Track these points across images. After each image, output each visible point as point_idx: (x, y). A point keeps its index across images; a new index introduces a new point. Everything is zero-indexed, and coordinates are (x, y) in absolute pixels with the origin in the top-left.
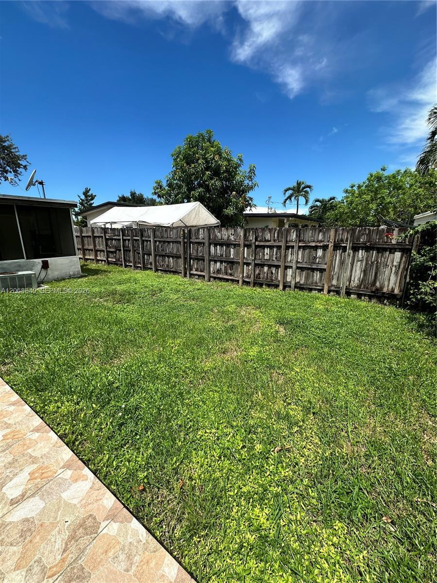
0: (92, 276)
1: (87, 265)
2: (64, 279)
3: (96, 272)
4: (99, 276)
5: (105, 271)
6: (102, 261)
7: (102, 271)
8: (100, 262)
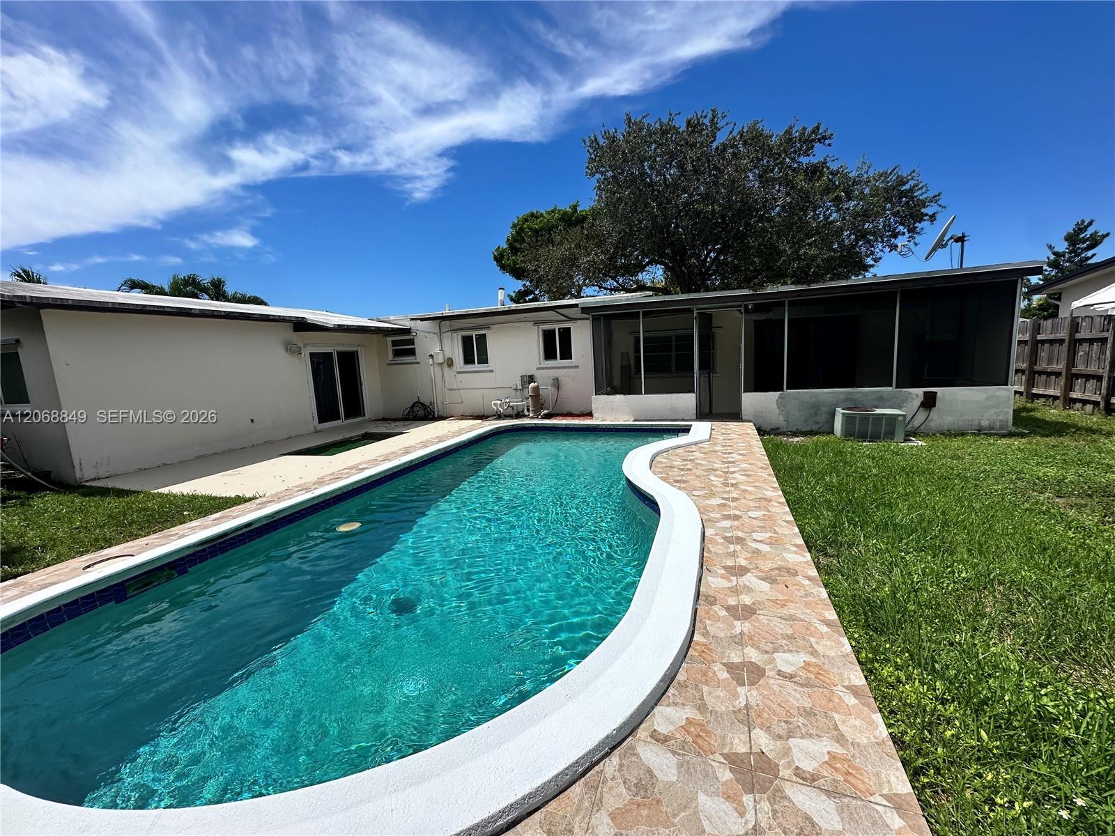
0: (1043, 436)
1: (1033, 410)
2: (963, 434)
3: (1058, 429)
4: (1066, 441)
5: (1091, 431)
6: (1085, 402)
7: (1078, 429)
8: (1078, 405)
